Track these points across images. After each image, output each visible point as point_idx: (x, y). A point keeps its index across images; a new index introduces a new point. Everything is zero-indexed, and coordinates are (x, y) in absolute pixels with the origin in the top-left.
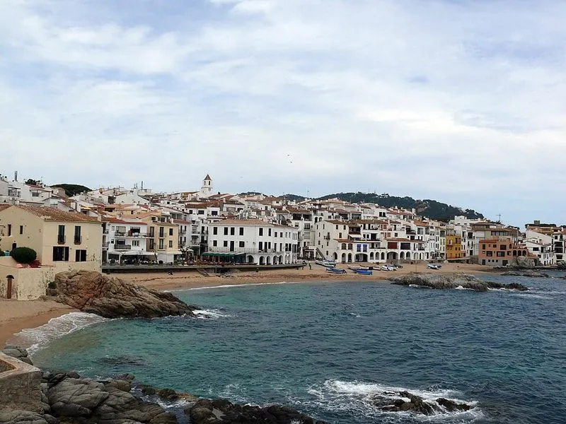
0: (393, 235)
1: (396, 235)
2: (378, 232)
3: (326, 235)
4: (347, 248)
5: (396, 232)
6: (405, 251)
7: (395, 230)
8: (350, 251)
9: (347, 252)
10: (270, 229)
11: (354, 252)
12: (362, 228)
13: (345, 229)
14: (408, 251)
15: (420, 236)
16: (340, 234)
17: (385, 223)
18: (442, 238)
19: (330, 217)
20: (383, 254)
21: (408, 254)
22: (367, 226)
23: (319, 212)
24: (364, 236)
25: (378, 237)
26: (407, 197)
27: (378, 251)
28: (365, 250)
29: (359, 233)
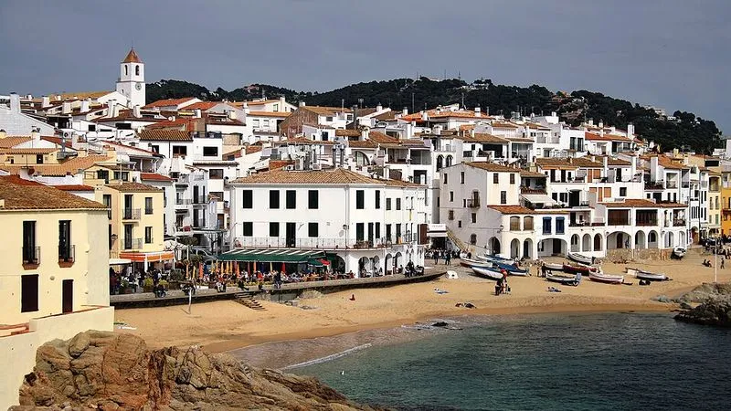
0: (615, 194)
1: (623, 191)
2: (584, 188)
3: (469, 196)
4: (522, 227)
5: (621, 185)
6: (647, 230)
7: (619, 179)
8: (527, 234)
9: (522, 236)
10: (378, 193)
11: (537, 236)
12: (548, 180)
13: (512, 181)
14: (653, 228)
15: (672, 191)
16: (503, 195)
17: (595, 165)
18: (714, 195)
19: (467, 154)
20: (597, 238)
21: (653, 236)
22: (558, 174)
23: (444, 143)
24: (554, 196)
25: (583, 198)
26: (535, 87)
27: (587, 230)
28: (560, 229)
29: (543, 191)
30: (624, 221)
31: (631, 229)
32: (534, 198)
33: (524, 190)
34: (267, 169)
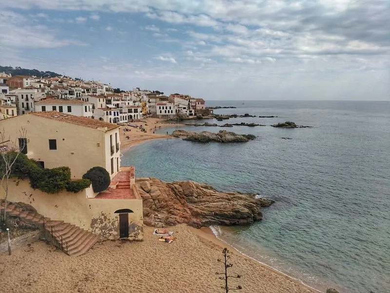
1: (128, 103)
2: (120, 103)
4: (109, 114)
6: (136, 114)
8: (111, 116)
9: (109, 117)
11: (113, 117)
12: (112, 100)
13: (104, 101)
16: (101, 105)
20: (126, 116)
21: (137, 116)
28: (118, 115)
29: (111, 104)
30: (132, 112)
31: (133, 114)
32: (109, 106)
33: (107, 103)
34: (45, 99)
